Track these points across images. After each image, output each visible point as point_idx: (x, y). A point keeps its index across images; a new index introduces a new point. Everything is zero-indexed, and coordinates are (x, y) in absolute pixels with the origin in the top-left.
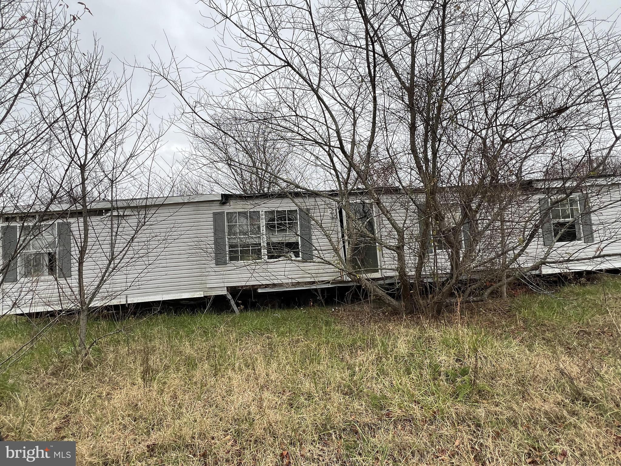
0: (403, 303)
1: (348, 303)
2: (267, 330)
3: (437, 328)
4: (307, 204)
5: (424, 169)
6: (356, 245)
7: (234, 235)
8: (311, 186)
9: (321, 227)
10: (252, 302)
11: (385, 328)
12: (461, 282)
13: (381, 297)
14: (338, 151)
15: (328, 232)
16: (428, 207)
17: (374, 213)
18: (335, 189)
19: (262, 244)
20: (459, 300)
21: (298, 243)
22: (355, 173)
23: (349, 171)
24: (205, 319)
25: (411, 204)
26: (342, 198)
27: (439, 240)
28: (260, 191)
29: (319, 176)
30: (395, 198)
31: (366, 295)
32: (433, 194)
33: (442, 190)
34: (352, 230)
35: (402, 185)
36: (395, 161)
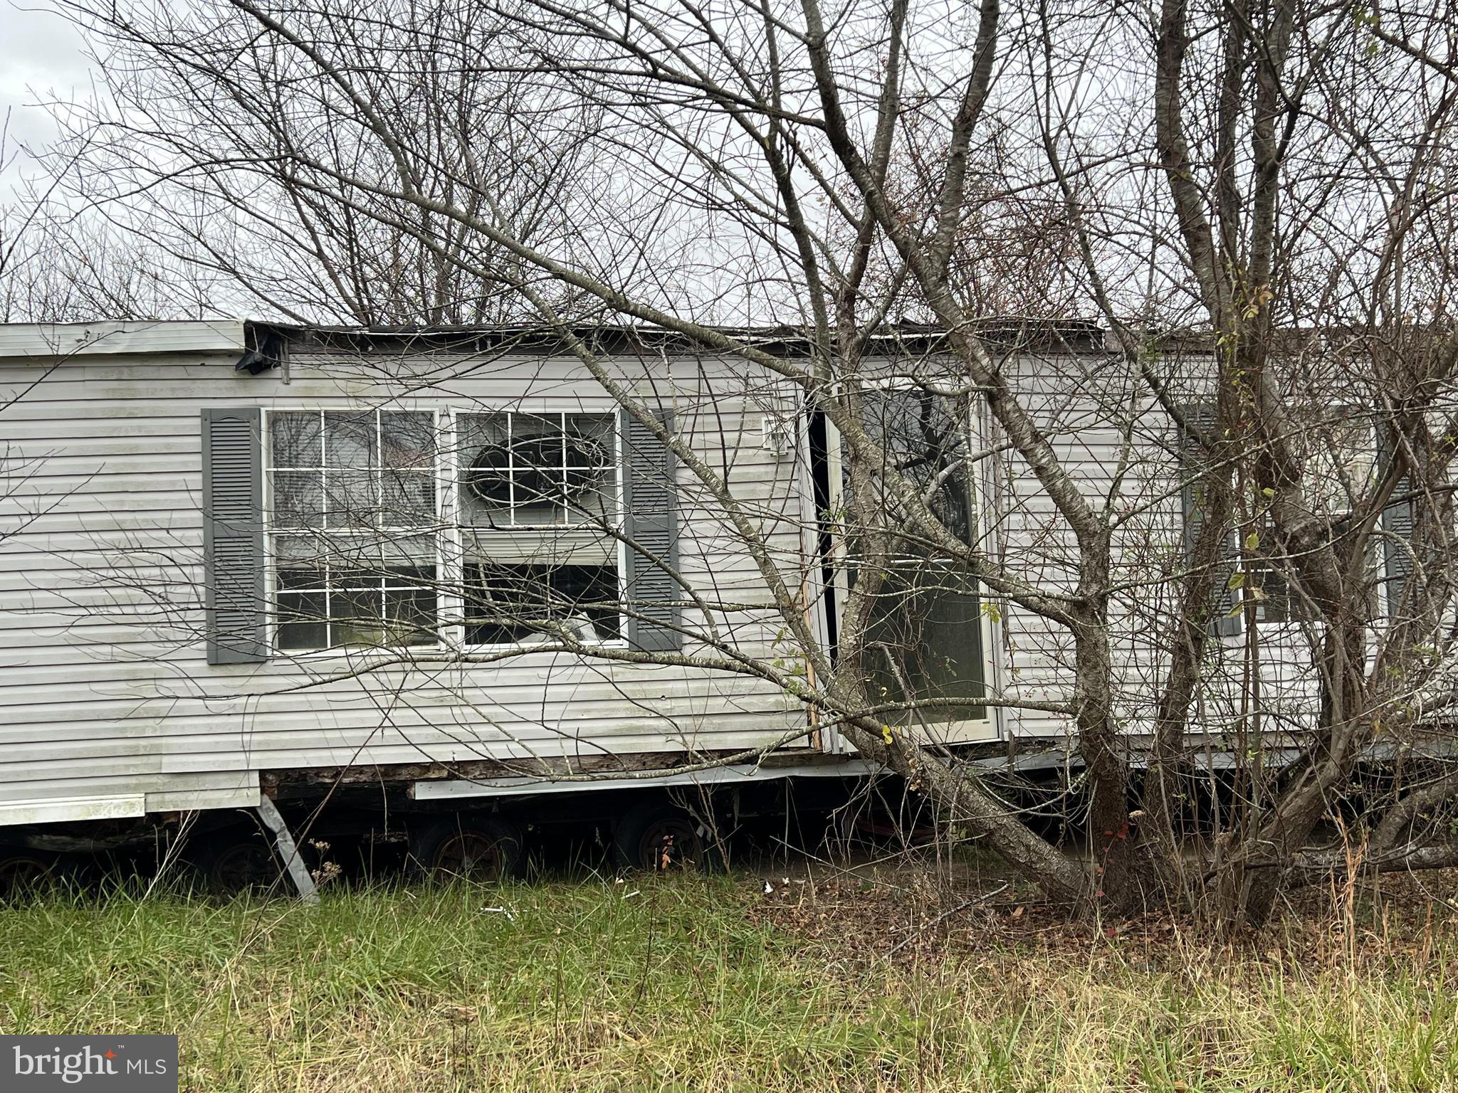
0: (1093, 865)
1: (838, 859)
2: (451, 980)
3: (1248, 984)
4: (664, 389)
5: (1216, 239)
6: (885, 587)
7: (305, 525)
8: (683, 303)
9: (724, 497)
10: (383, 849)
11: (1008, 980)
12: (1363, 773)
13: (991, 833)
14: (813, 140)
15: (754, 523)
16: (1225, 421)
17: (975, 442)
18: (795, 321)
19: (440, 570)
20: (1354, 859)
21: (614, 569)
22: (890, 249)
23: (865, 240)
24: (147, 927)
25: (1146, 403)
26: (826, 363)
27: (1272, 577)
28: (437, 318)
29: (721, 258)
30: (1073, 372)
31: (925, 821)
32: (1252, 360)
33: (1292, 344)
34: (867, 519)
35: (1108, 312)
36: (1083, 197)
